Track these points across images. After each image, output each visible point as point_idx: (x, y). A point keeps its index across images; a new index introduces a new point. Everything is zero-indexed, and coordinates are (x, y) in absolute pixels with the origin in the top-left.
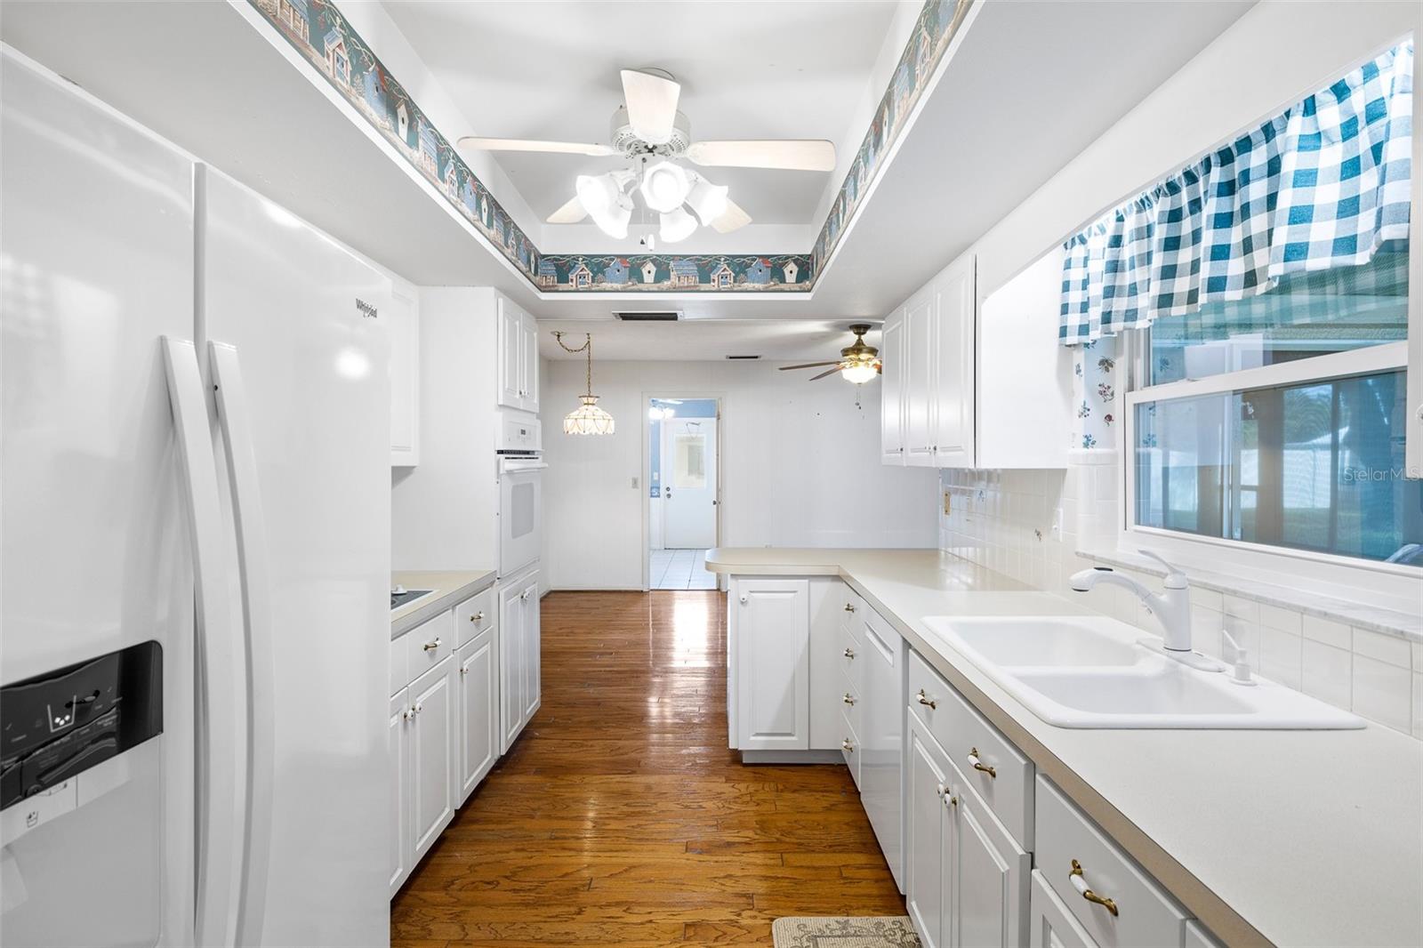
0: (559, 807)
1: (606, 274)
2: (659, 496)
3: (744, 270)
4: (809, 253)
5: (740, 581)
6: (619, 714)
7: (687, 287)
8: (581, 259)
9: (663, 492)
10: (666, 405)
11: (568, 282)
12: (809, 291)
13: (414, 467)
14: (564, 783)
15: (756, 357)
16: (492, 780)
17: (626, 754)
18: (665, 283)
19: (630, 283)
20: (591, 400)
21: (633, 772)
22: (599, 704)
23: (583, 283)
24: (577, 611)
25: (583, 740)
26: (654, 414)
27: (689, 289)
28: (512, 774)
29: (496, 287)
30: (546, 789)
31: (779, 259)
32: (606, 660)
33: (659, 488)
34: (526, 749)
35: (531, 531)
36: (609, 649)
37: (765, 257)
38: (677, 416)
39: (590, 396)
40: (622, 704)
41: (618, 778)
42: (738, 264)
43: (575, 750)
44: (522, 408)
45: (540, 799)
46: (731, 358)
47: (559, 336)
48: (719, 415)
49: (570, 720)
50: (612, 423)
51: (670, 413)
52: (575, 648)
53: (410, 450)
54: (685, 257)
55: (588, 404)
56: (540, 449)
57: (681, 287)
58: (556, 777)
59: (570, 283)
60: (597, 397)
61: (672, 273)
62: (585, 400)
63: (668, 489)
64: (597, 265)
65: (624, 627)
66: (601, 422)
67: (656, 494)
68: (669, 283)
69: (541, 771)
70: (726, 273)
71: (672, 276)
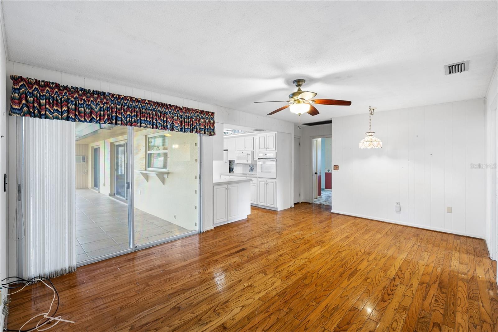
39: (370, 132)
55: (369, 136)
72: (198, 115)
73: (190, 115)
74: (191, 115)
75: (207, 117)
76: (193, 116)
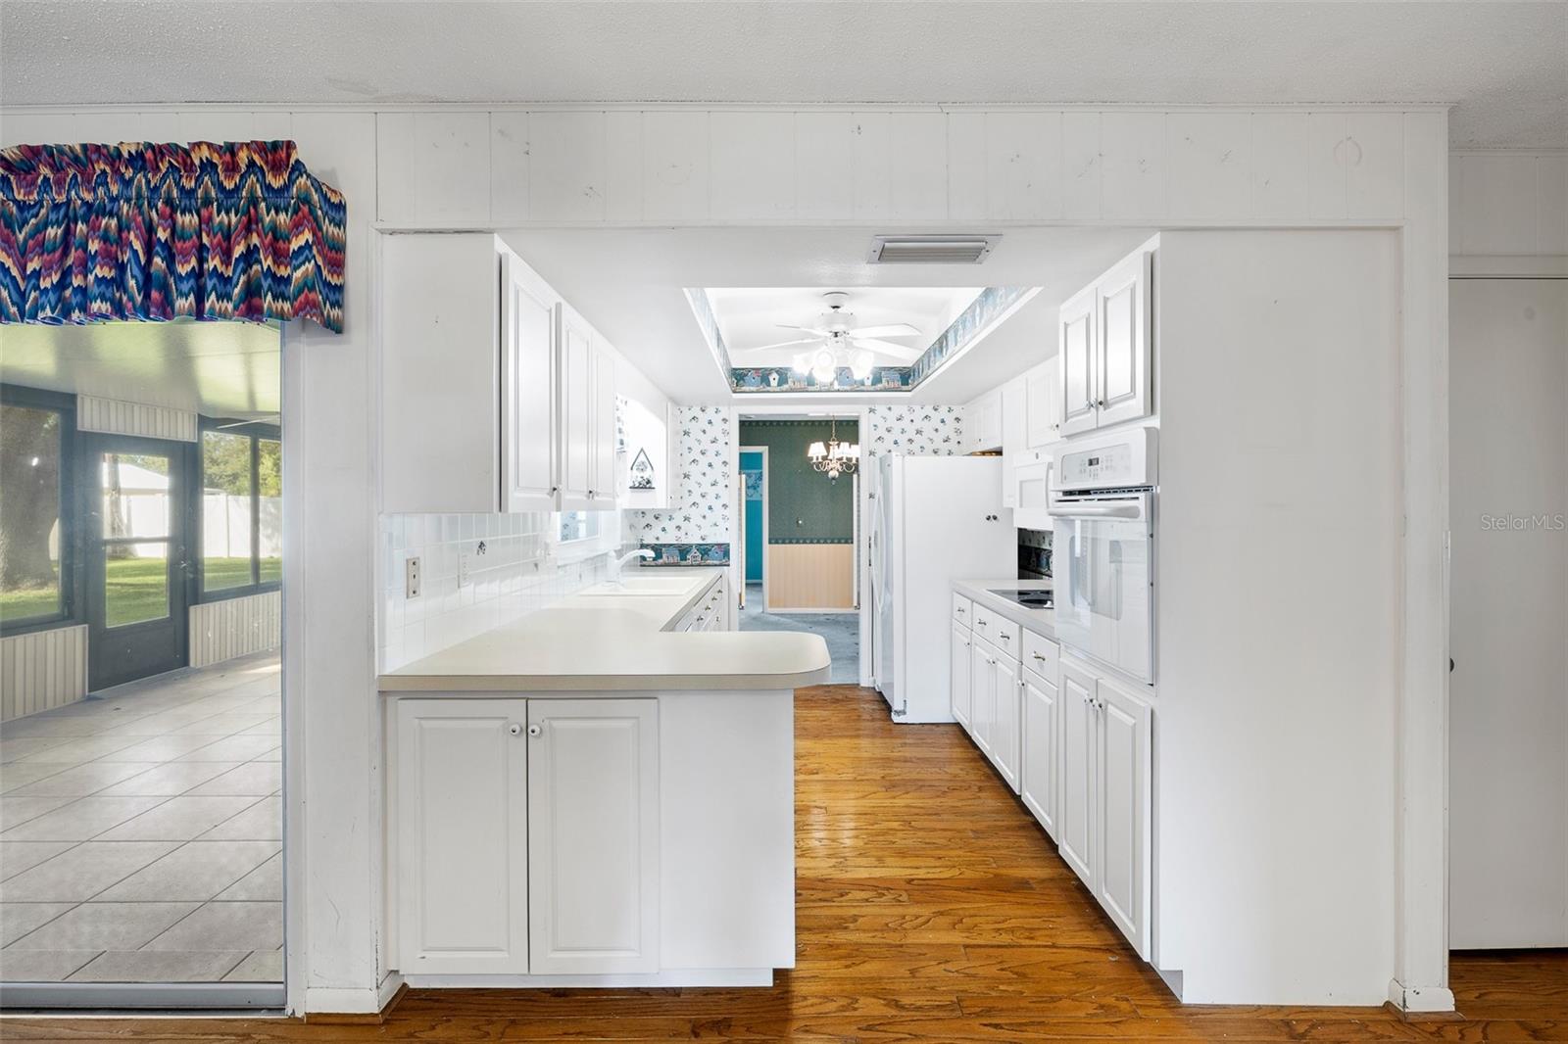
72: (156, 189)
73: (89, 197)
74: (101, 191)
75: (229, 185)
76: (113, 200)
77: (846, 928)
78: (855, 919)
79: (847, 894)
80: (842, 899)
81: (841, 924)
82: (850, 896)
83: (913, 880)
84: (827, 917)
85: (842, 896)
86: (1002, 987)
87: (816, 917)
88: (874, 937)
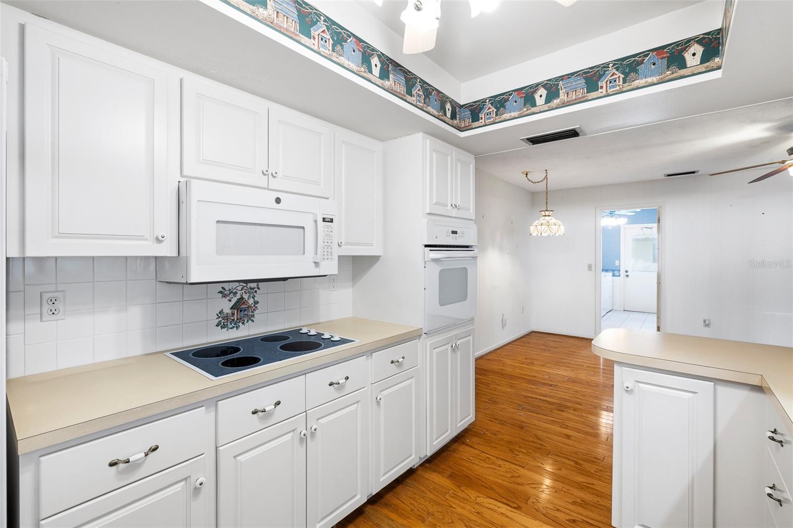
0: (446, 520)
1: (507, 107)
2: (619, 276)
3: (635, 68)
4: (720, 27)
5: (623, 368)
6: (533, 442)
7: (575, 100)
8: (488, 101)
9: (622, 273)
10: (620, 216)
11: (479, 120)
12: (719, 68)
13: (380, 256)
14: (462, 495)
15: (694, 172)
16: (420, 472)
17: (522, 484)
18: (555, 101)
19: (525, 109)
20: (547, 213)
21: (518, 508)
22: (522, 428)
23: (489, 118)
24: (543, 347)
25: (497, 458)
26: (607, 222)
27: (577, 101)
28: (434, 471)
29: (423, 132)
30: (447, 496)
31: (678, 46)
32: (544, 390)
33: (619, 271)
34: (454, 451)
35: (465, 300)
36: (551, 381)
37: (658, 50)
38: (629, 223)
39: (547, 211)
40: (539, 433)
41: (504, 509)
42: (627, 65)
43: (486, 465)
44: (454, 216)
45: (438, 504)
46: (668, 175)
47: (527, 174)
48: (659, 220)
49: (495, 435)
50: (562, 228)
51: (623, 221)
52: (528, 375)
53: (372, 246)
54: (573, 74)
55: (545, 216)
56: (476, 244)
57: (570, 101)
58: (460, 487)
59: (481, 121)
60: (551, 211)
61: (560, 91)
62: (543, 213)
63: (627, 271)
64: (500, 102)
65: (570, 365)
66: (553, 227)
67: (617, 274)
68: (559, 100)
69: (452, 477)
70: (614, 77)
71: (561, 95)
77: (582, 501)
78: (574, 503)
79: (569, 520)
80: (575, 518)
81: (584, 504)
82: (568, 517)
83: (515, 508)
84: (593, 512)
85: (574, 521)
86: (525, 451)
87: (600, 515)
88: (569, 490)
